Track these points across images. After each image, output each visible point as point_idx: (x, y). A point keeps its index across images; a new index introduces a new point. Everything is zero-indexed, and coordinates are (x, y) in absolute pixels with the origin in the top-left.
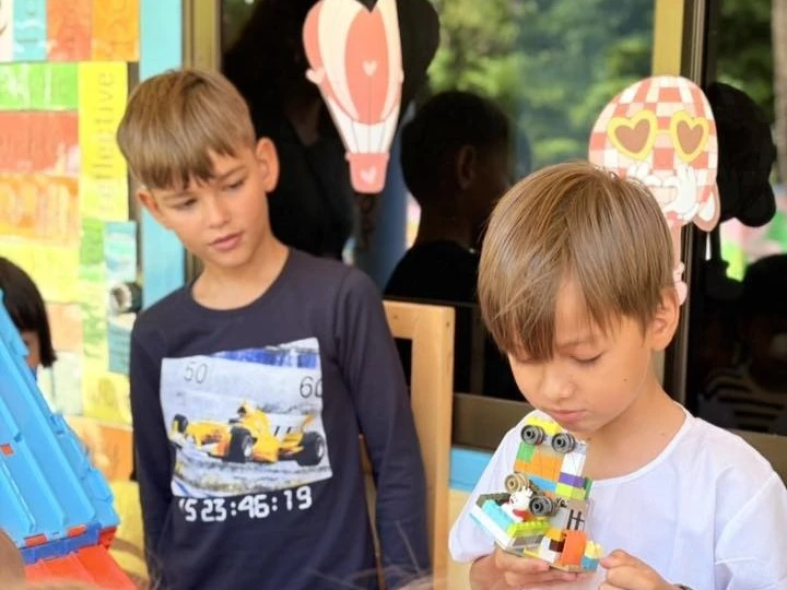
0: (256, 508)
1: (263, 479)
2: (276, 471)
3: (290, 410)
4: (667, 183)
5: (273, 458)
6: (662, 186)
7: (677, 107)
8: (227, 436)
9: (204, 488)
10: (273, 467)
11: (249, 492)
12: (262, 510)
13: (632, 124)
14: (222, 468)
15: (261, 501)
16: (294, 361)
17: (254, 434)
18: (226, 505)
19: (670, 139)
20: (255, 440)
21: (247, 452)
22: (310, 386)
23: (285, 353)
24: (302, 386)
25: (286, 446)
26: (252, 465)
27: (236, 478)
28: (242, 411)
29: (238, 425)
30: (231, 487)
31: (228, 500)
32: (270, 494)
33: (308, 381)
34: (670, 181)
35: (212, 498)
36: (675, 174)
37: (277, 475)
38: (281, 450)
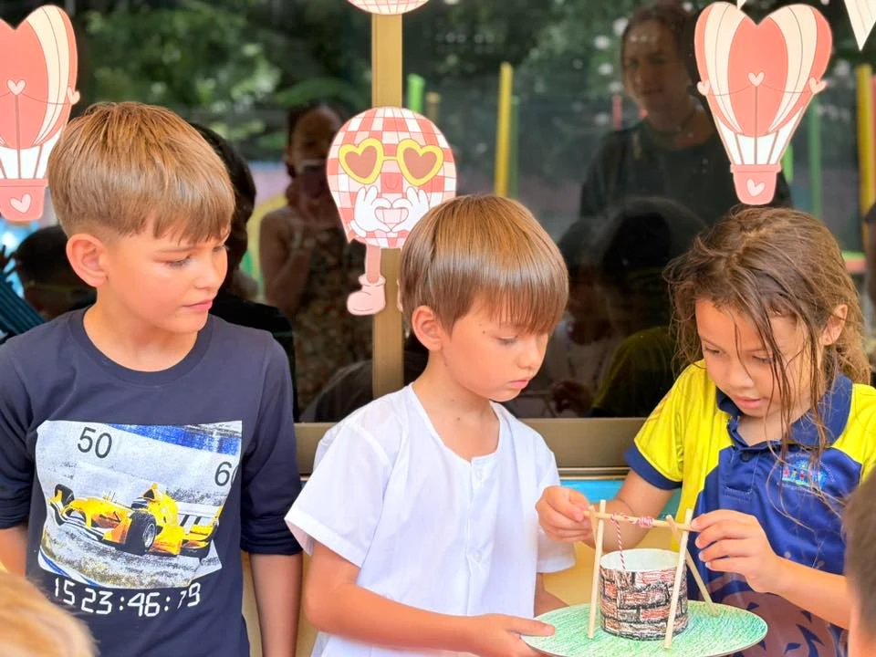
0: (146, 607)
1: (162, 574)
2: (176, 566)
3: (202, 498)
4: (396, 205)
5: (175, 551)
6: (392, 208)
7: (403, 135)
8: (126, 522)
9: (89, 575)
10: (174, 561)
11: (143, 587)
12: (152, 610)
13: (359, 151)
14: (115, 557)
15: (153, 599)
16: (215, 444)
17: (159, 522)
18: (113, 599)
19: (398, 164)
20: (159, 529)
21: (148, 543)
22: (227, 472)
23: (206, 434)
24: (218, 472)
25: (192, 538)
26: (152, 558)
27: (131, 570)
28: (150, 495)
29: (142, 510)
30: (123, 580)
31: (117, 594)
32: (165, 591)
33: (225, 467)
34: (402, 203)
35: (97, 589)
36: (405, 196)
37: (176, 571)
38: (185, 541)
